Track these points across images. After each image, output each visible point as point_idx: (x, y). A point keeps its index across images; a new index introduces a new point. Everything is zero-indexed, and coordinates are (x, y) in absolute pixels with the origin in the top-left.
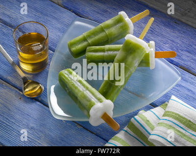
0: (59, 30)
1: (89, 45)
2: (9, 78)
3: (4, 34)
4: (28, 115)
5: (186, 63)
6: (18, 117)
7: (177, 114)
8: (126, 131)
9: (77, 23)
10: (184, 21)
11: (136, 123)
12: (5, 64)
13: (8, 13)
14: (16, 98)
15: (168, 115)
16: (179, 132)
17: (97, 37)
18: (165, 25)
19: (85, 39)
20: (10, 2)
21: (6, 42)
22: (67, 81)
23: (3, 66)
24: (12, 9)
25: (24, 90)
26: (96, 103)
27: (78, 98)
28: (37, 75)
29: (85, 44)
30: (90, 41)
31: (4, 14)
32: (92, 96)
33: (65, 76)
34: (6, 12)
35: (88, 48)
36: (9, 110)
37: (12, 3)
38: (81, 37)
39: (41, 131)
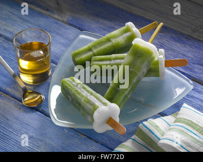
0: (63, 45)
1: (95, 55)
2: (8, 89)
3: (5, 48)
4: (27, 124)
5: (198, 75)
6: (16, 126)
7: (190, 121)
8: (134, 140)
9: (82, 36)
10: (195, 37)
11: (144, 129)
12: (5, 77)
13: (10, 30)
14: (15, 108)
15: (179, 122)
16: (193, 137)
17: (103, 47)
18: (175, 40)
19: (90, 50)
20: (13, 20)
21: (6, 56)
22: (70, 88)
23: (3, 78)
24: (15, 26)
25: (24, 99)
26: (100, 106)
27: (82, 103)
28: (38, 86)
29: (90, 53)
30: (95, 51)
31: (5, 30)
32: (97, 100)
33: (67, 84)
34: (7, 29)
35: (93, 58)
36: (7, 119)
37: (14, 20)
38: (86, 47)
39: (40, 140)
